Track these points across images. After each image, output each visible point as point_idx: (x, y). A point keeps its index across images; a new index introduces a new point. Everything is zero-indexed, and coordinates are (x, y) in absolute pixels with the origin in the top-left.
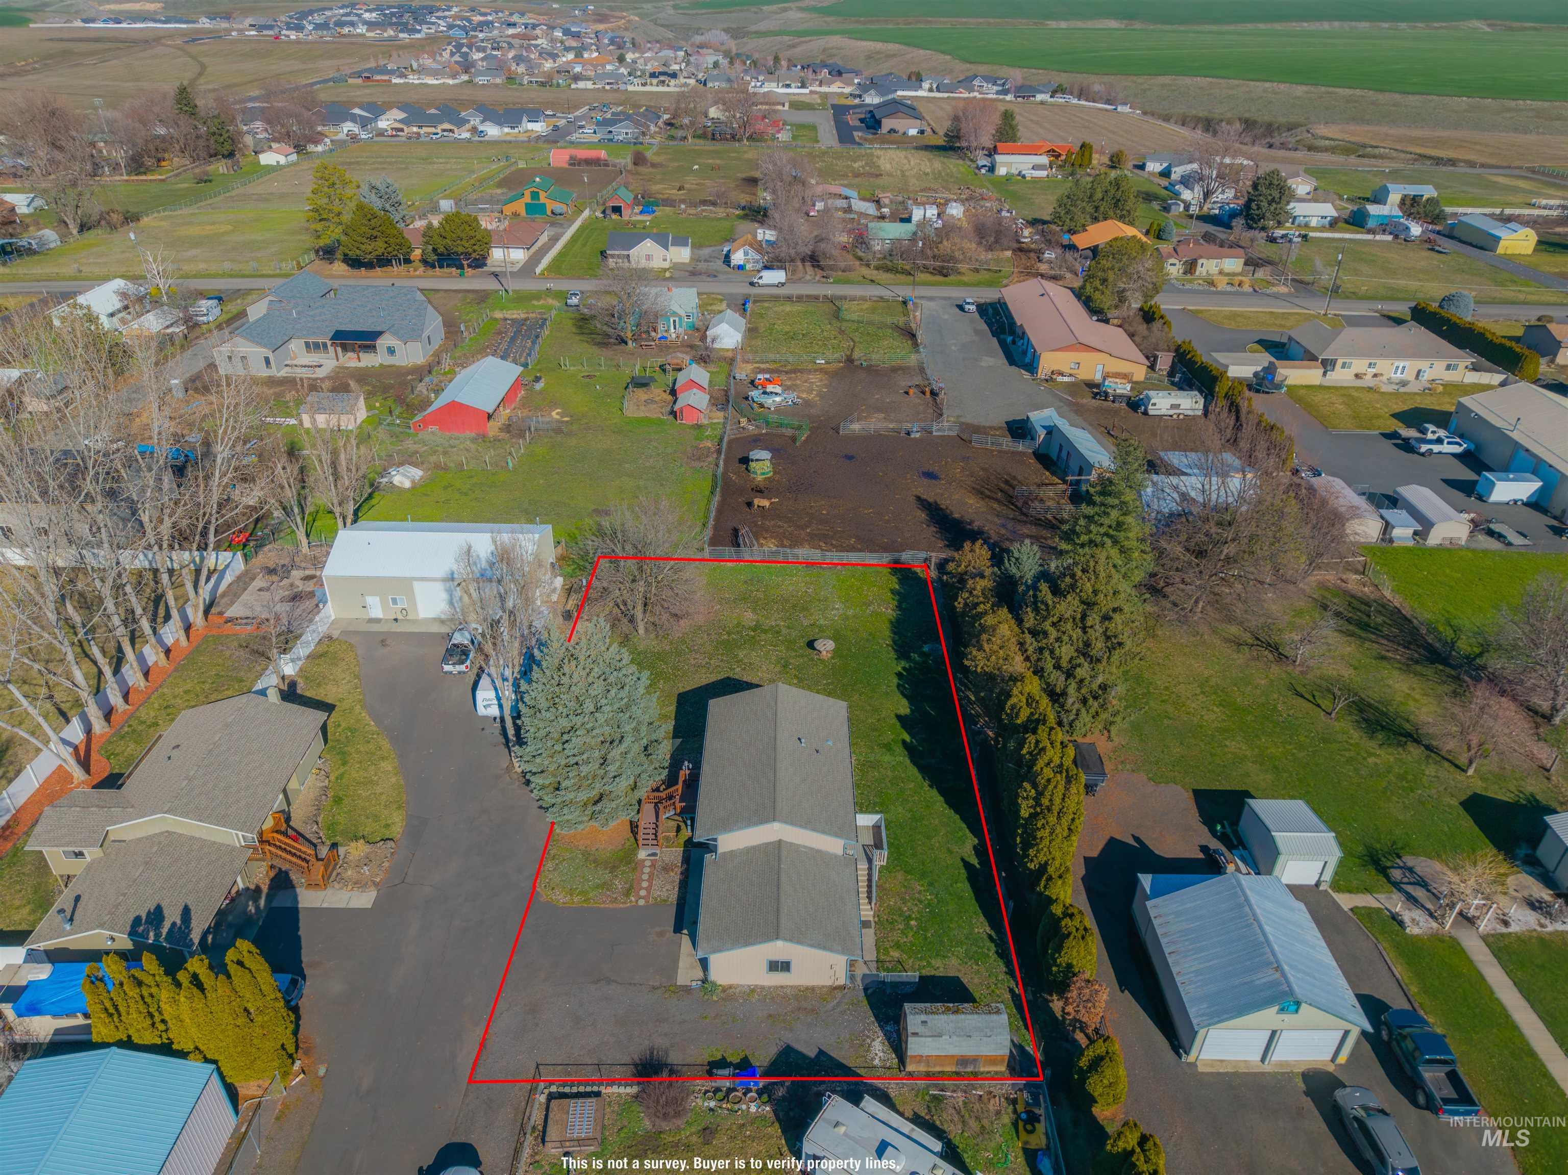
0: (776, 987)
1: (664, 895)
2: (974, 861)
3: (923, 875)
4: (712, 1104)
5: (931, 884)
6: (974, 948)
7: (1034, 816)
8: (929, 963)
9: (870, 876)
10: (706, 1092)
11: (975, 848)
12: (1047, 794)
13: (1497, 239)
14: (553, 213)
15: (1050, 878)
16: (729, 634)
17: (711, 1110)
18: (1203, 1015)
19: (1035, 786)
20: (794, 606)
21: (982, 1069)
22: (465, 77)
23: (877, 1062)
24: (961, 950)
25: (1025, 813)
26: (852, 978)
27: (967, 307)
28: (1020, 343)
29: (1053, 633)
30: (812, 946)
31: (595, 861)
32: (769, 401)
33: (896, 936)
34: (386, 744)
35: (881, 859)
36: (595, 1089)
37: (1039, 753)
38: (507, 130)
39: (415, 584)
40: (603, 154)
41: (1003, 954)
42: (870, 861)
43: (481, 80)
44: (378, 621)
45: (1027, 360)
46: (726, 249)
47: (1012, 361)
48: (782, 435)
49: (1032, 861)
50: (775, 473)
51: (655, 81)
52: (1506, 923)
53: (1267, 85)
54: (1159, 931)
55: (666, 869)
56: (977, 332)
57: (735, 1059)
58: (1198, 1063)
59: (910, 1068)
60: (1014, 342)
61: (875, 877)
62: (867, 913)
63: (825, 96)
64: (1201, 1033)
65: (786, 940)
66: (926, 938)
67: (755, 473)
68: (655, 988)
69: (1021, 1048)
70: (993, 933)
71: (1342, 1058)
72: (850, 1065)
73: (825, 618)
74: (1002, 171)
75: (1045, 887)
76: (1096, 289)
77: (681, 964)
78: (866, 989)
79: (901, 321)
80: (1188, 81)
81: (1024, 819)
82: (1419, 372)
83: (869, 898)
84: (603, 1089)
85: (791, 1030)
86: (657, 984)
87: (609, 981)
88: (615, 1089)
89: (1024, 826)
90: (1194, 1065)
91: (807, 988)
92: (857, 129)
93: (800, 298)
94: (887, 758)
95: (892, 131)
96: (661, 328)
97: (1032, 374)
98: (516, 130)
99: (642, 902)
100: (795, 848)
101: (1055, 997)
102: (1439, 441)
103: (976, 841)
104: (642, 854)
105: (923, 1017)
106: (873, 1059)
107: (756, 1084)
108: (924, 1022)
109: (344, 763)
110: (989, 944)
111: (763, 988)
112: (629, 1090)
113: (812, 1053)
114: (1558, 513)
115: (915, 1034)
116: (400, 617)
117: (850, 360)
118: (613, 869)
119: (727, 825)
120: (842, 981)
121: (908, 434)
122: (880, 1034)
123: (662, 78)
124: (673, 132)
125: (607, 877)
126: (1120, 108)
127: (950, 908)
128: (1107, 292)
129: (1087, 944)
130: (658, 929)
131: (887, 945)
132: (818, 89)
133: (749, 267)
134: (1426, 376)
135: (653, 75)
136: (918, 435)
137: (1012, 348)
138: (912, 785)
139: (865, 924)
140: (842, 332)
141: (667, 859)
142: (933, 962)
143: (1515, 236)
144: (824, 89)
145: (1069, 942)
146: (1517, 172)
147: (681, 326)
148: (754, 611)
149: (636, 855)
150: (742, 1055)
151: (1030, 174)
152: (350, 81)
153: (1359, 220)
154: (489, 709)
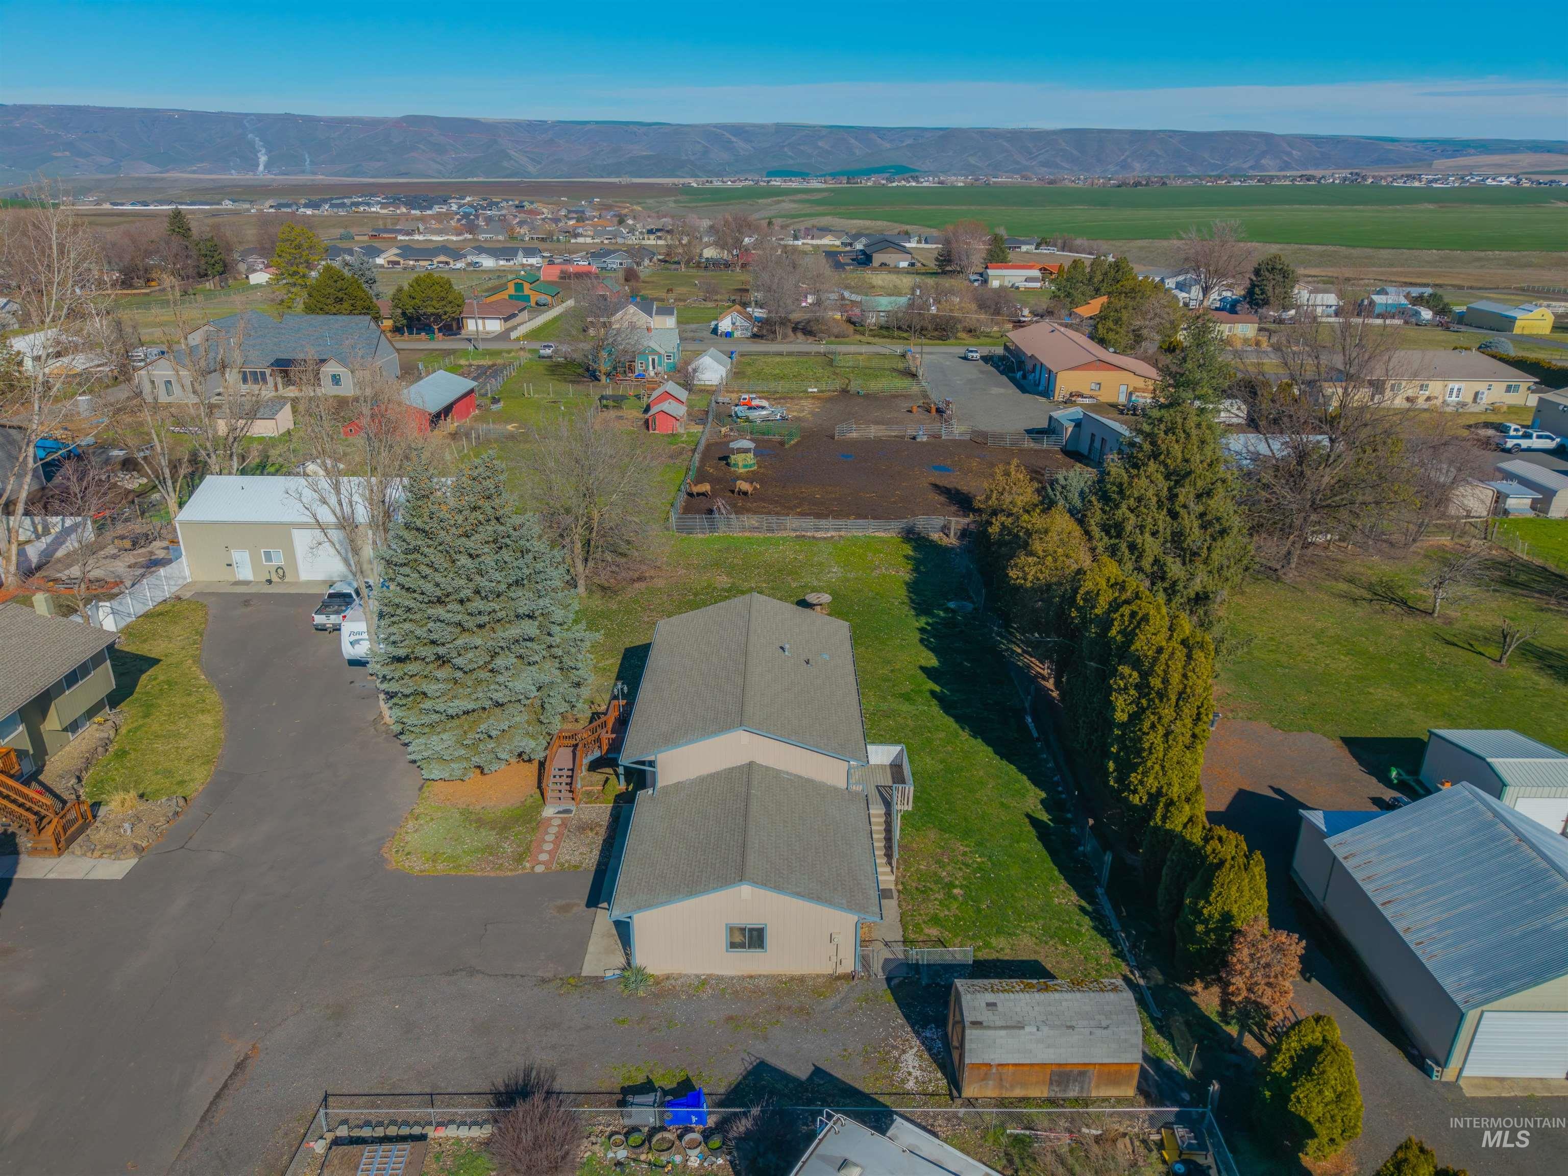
0: (743, 978)
1: (576, 859)
2: (1045, 817)
3: (967, 834)
4: (622, 1154)
5: (979, 844)
6: (1056, 923)
7: (1136, 717)
8: (987, 945)
9: (888, 830)
10: (613, 1134)
11: (1042, 802)
12: (1159, 669)
13: (1513, 320)
14: (537, 304)
15: (1170, 803)
16: (696, 595)
17: (618, 1164)
18: (1468, 987)
19: (1136, 663)
20: (780, 571)
21: (1094, 1094)
22: (470, 237)
23: (910, 1085)
24: (1036, 926)
25: (1121, 716)
26: (865, 961)
27: (971, 358)
28: (1031, 377)
29: (1132, 521)
30: (799, 895)
31: (479, 820)
32: (755, 415)
33: (932, 907)
34: (213, 697)
35: (903, 804)
36: (417, 1130)
37: (1138, 626)
38: (502, 263)
39: (293, 532)
40: (594, 269)
41: (1103, 928)
42: (888, 804)
43: (481, 237)
44: (247, 583)
45: (1041, 388)
46: (713, 323)
47: (1023, 389)
48: (770, 441)
49: (1135, 792)
50: (760, 467)
51: (652, 237)
54: (1358, 876)
55: (583, 828)
56: (982, 372)
57: (668, 1082)
58: (1461, 1082)
59: (970, 1090)
60: (1024, 377)
61: (897, 834)
62: (887, 879)
63: (818, 246)
64: (1471, 1016)
65: (754, 882)
66: (978, 911)
67: (736, 465)
68: (544, 981)
69: (1155, 1062)
70: (1083, 903)
72: (866, 1091)
73: (819, 580)
74: (995, 283)
75: (1164, 818)
76: (1109, 330)
77: (591, 948)
78: (889, 980)
79: (901, 366)
81: (1122, 726)
82: (1476, 394)
83: (889, 855)
84: (430, 1132)
85: (765, 1039)
86: (549, 975)
87: (472, 972)
88: (451, 1132)
89: (1121, 740)
90: (1454, 1086)
91: (792, 979)
92: (848, 265)
93: (790, 354)
94: (905, 707)
95: (883, 265)
96: (639, 368)
97: (1048, 398)
98: (512, 263)
99: (540, 869)
100: (775, 776)
101: (1199, 986)
102: (1527, 436)
103: (1043, 795)
104: (549, 811)
105: (990, 997)
106: (904, 1081)
107: (701, 1120)
108: (991, 1005)
109: (146, 716)
110: (1078, 917)
111: (720, 978)
112: (476, 1132)
113: (802, 1072)
115: (977, 1024)
116: (275, 578)
117: (845, 392)
118: (503, 830)
119: (670, 740)
120: (848, 966)
121: (914, 438)
122: (916, 1042)
123: (659, 234)
124: (667, 265)
125: (492, 837)
127: (1013, 872)
128: (1122, 331)
129: (1253, 878)
130: (560, 902)
131: (919, 920)
132: (810, 242)
133: (737, 334)
134: (1486, 399)
135: (650, 232)
136: (925, 439)
137: (1023, 382)
138: (942, 735)
139: (885, 894)
140: (835, 373)
141: (585, 817)
142: (994, 941)
143: (1530, 315)
144: (815, 242)
145: (1223, 876)
147: (660, 365)
148: (729, 574)
149: (539, 813)
150: (680, 1076)
151: (1022, 285)
152: (356, 238)
153: (1363, 309)
154: (357, 646)
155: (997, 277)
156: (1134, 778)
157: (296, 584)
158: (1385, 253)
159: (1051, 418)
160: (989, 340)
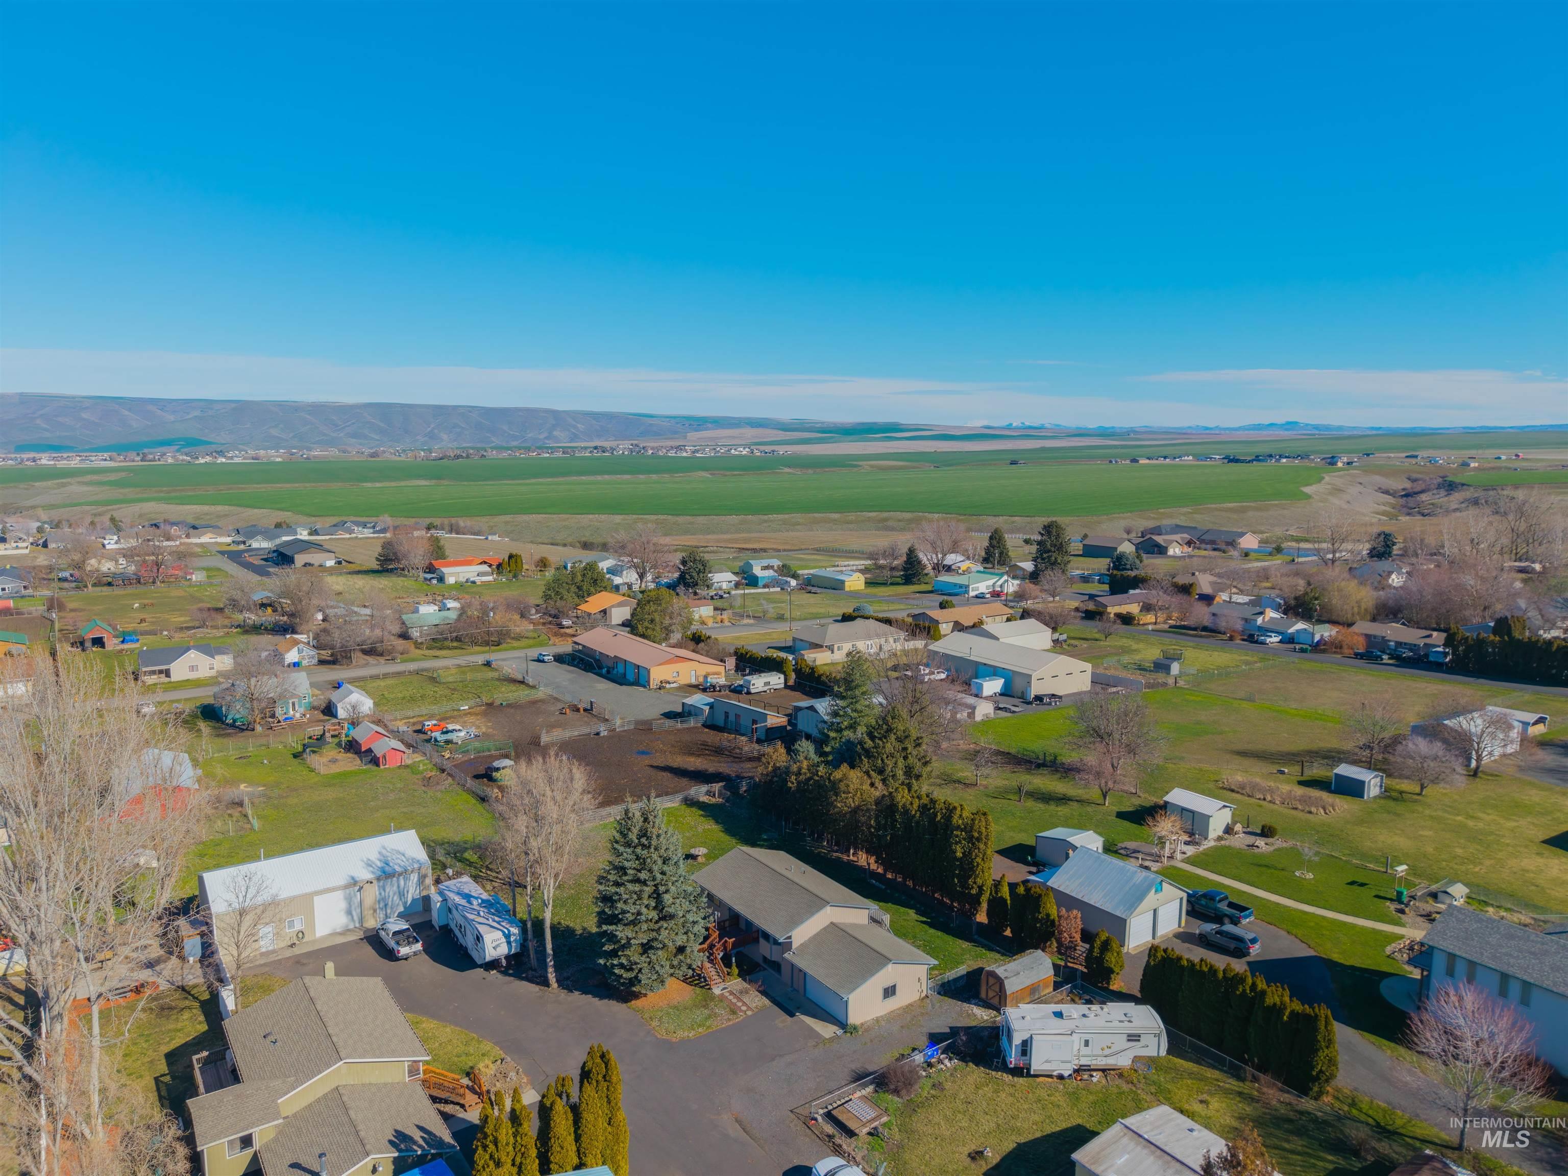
0: (888, 1015)
1: (760, 1003)
2: (924, 919)
4: (924, 1073)
6: (972, 953)
7: (967, 853)
8: (957, 968)
11: (916, 913)
13: (843, 582)
14: (10, 654)
17: (926, 1076)
21: (1042, 994)
23: (985, 1018)
24: (966, 957)
25: (959, 854)
26: (929, 988)
27: (546, 658)
28: (615, 671)
30: (908, 963)
39: (315, 898)
40: (11, 603)
44: (271, 952)
45: (633, 680)
47: (617, 682)
52: (1184, 853)
53: (591, 516)
54: (1067, 892)
55: (744, 991)
56: (569, 672)
58: (1129, 949)
60: (610, 672)
63: (202, 546)
64: (1128, 921)
68: (815, 1046)
71: (1183, 924)
72: (974, 1025)
74: (451, 580)
76: (647, 628)
77: (817, 1029)
78: (939, 993)
79: (499, 675)
80: (526, 518)
81: (960, 859)
84: (852, 1098)
85: (922, 1026)
86: (814, 1043)
87: (781, 1056)
88: (857, 1094)
89: (961, 866)
90: (1128, 953)
91: (907, 1007)
92: (267, 566)
93: (386, 676)
95: (309, 564)
96: (279, 712)
97: (646, 687)
99: (749, 1013)
100: (843, 925)
102: (932, 673)
103: (914, 910)
104: (717, 991)
105: (1003, 968)
106: (982, 1017)
110: (977, 949)
111: (880, 1018)
112: (866, 1090)
113: (947, 1030)
114: (1020, 695)
115: (1006, 978)
116: (296, 940)
117: (487, 704)
118: (706, 1006)
119: (798, 924)
120: (925, 992)
121: (598, 734)
122: (972, 1006)
125: (706, 1011)
126: (490, 538)
127: (937, 942)
128: (658, 628)
130: (777, 1021)
132: (189, 541)
133: (305, 663)
134: (886, 649)
136: (606, 733)
140: (454, 690)
141: (736, 988)
142: (959, 967)
143: (851, 578)
144: (196, 540)
146: (807, 552)
147: (300, 707)
149: (712, 994)
151: (479, 580)
153: (753, 581)
154: (498, 949)
155: (452, 574)
156: (970, 881)
157: (314, 942)
158: (701, 519)
159: (683, 704)
160: (531, 642)
